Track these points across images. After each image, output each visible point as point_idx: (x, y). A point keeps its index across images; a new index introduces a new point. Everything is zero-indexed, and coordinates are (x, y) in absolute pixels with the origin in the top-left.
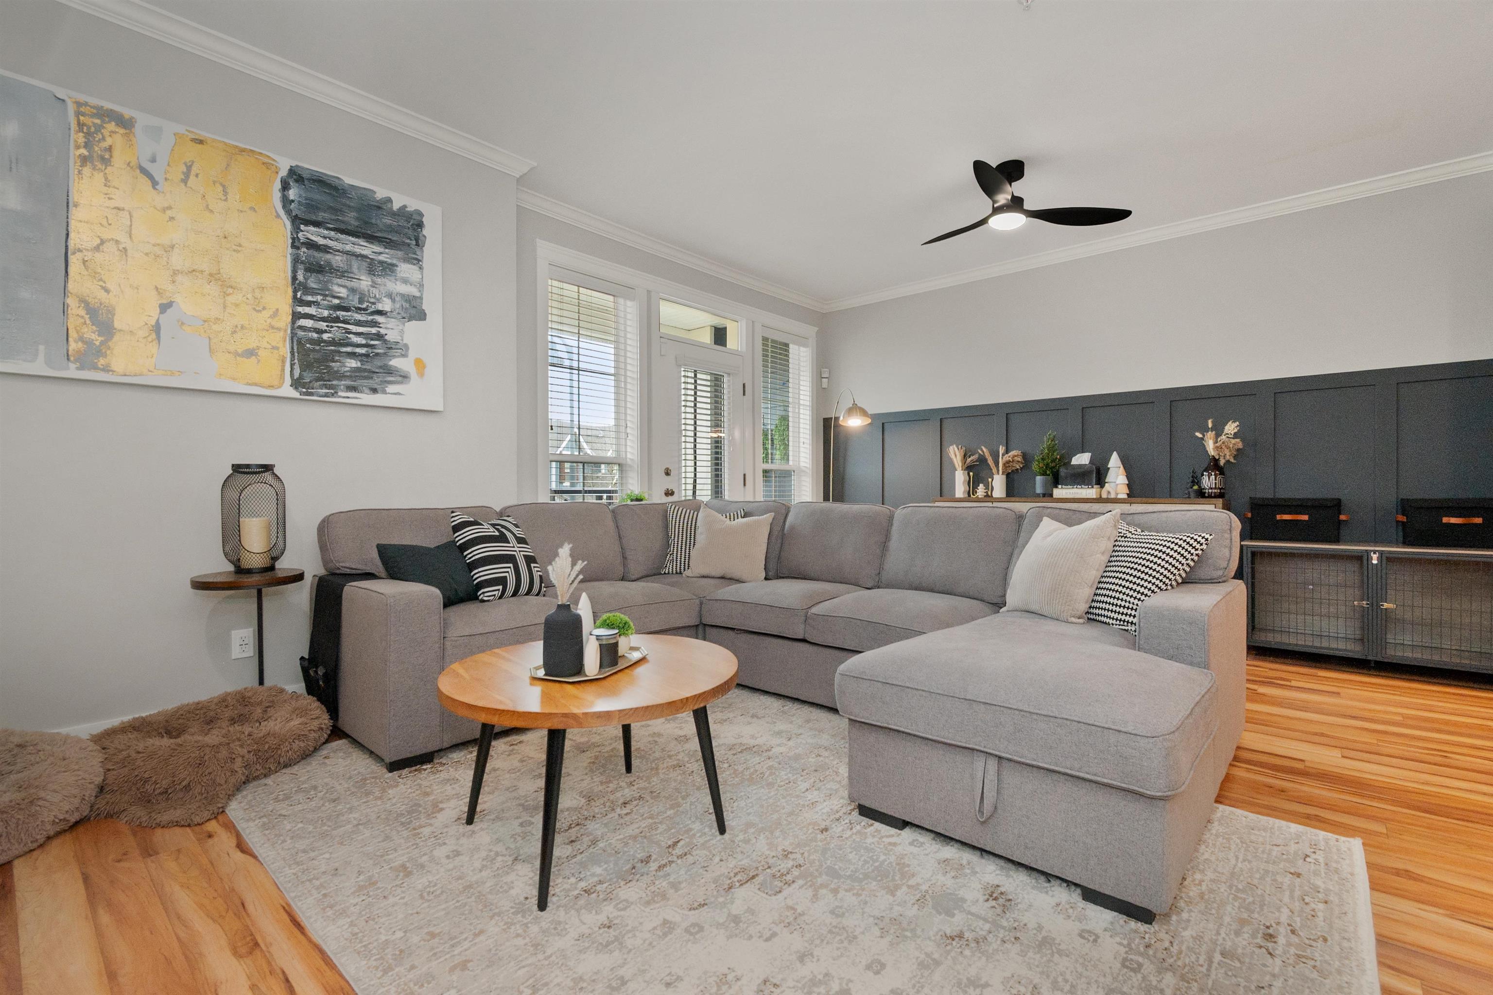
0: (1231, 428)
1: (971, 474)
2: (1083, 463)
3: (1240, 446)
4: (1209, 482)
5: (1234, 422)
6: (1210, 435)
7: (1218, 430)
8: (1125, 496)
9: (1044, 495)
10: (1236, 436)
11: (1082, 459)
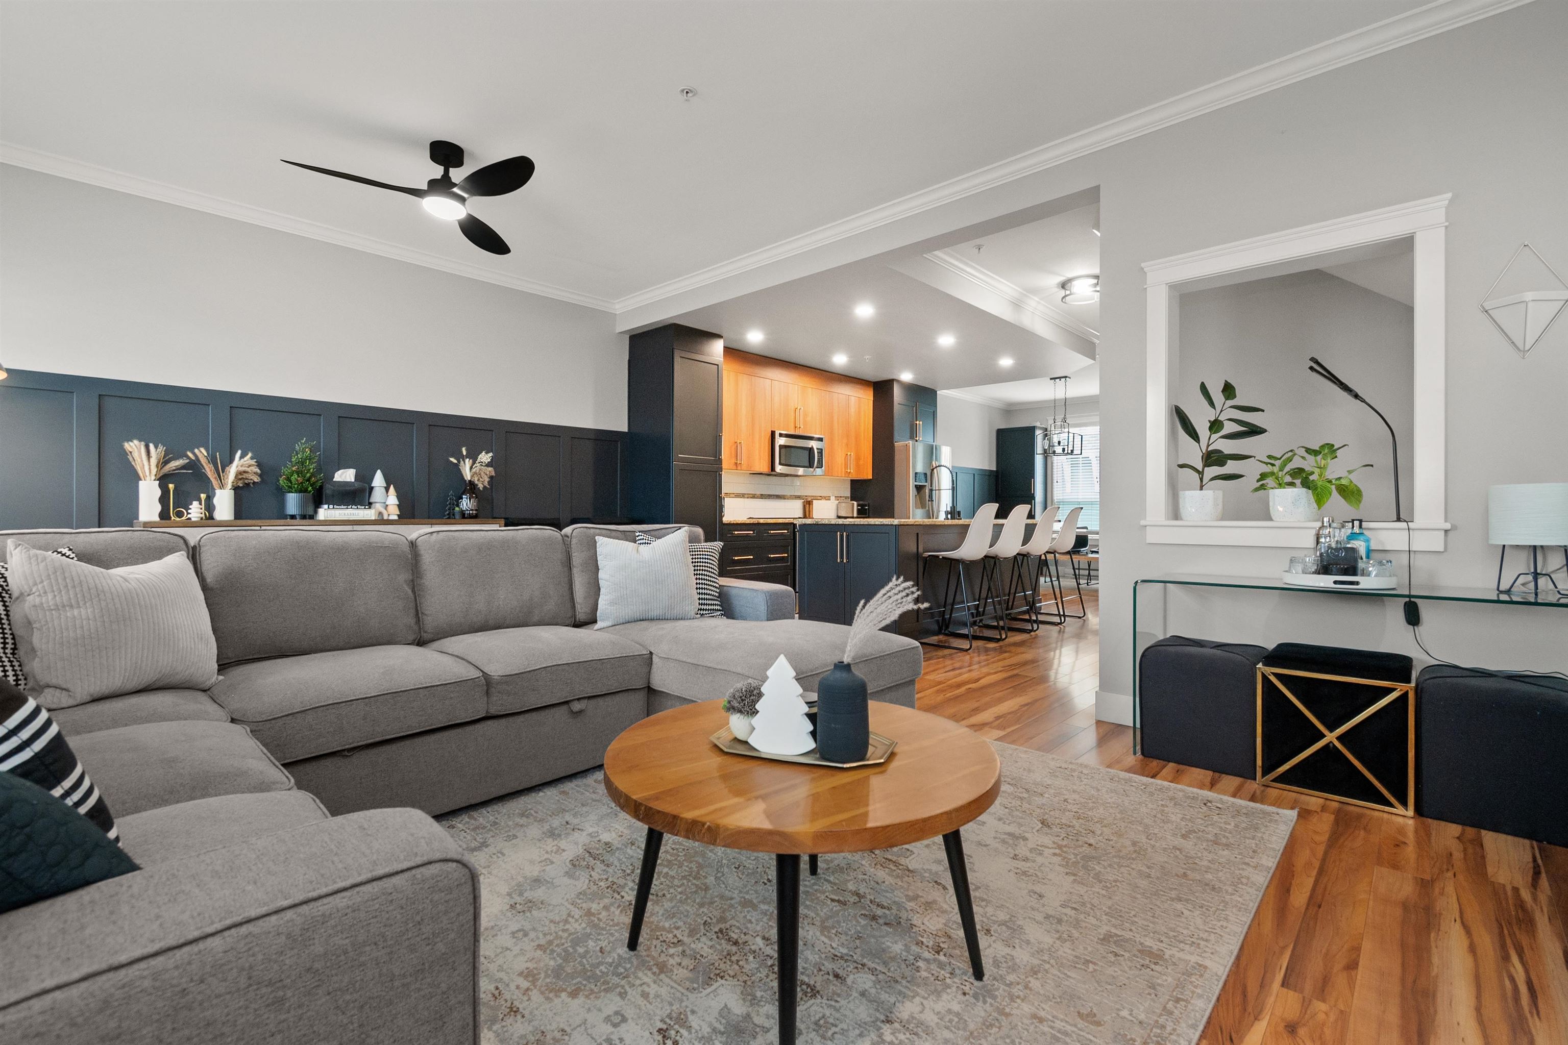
0: (485, 457)
1: (171, 486)
2: (348, 480)
3: (493, 474)
4: (466, 504)
5: (487, 453)
6: (468, 462)
7: (473, 457)
8: (396, 518)
9: (304, 517)
10: (488, 465)
11: (346, 475)
